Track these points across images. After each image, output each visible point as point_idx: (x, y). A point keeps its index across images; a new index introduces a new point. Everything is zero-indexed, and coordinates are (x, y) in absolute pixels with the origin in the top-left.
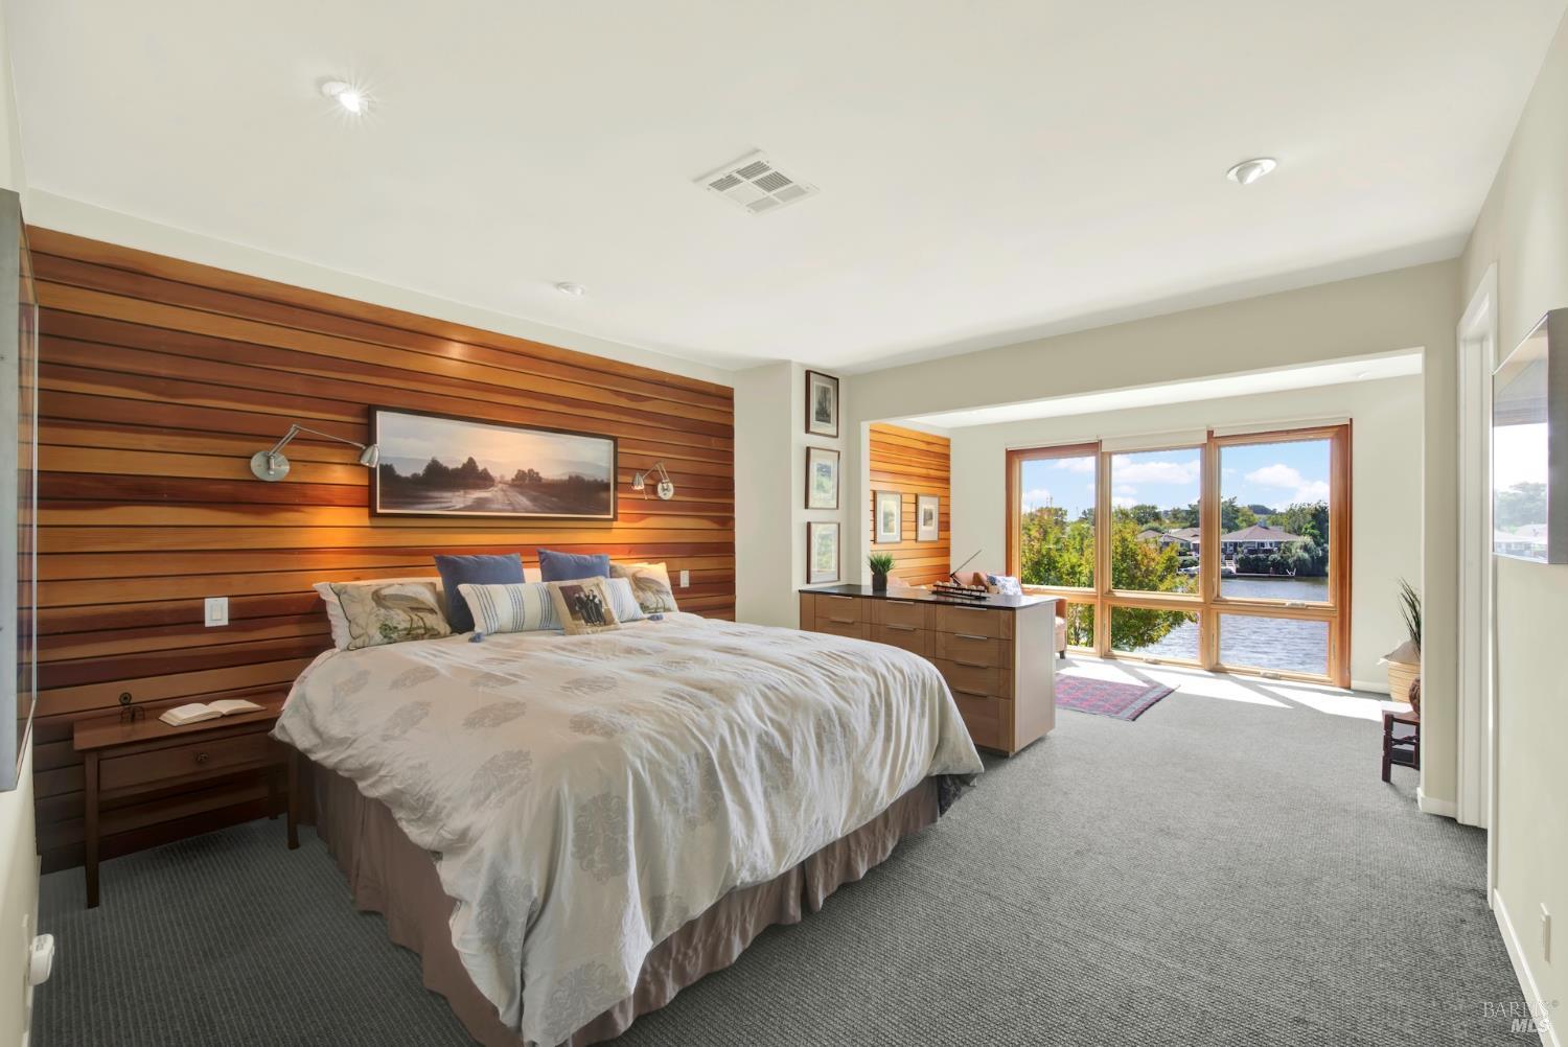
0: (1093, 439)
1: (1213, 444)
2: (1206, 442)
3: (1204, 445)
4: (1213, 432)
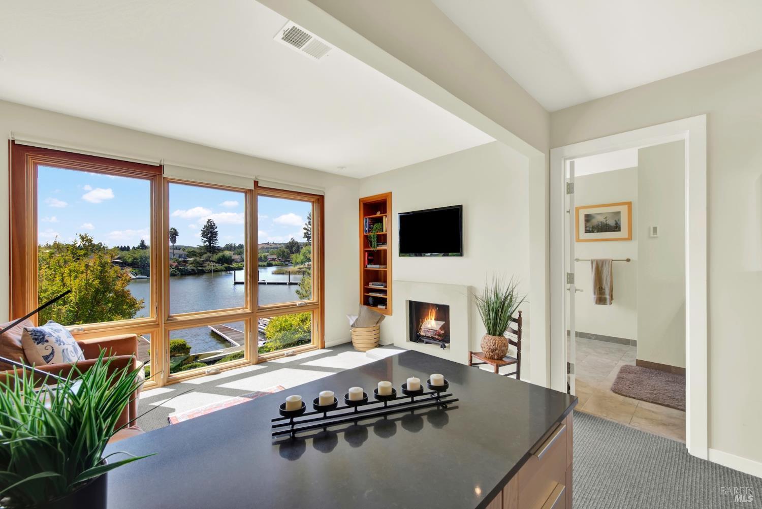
0: (155, 162)
2: (253, 189)
3: (251, 191)
4: (258, 182)
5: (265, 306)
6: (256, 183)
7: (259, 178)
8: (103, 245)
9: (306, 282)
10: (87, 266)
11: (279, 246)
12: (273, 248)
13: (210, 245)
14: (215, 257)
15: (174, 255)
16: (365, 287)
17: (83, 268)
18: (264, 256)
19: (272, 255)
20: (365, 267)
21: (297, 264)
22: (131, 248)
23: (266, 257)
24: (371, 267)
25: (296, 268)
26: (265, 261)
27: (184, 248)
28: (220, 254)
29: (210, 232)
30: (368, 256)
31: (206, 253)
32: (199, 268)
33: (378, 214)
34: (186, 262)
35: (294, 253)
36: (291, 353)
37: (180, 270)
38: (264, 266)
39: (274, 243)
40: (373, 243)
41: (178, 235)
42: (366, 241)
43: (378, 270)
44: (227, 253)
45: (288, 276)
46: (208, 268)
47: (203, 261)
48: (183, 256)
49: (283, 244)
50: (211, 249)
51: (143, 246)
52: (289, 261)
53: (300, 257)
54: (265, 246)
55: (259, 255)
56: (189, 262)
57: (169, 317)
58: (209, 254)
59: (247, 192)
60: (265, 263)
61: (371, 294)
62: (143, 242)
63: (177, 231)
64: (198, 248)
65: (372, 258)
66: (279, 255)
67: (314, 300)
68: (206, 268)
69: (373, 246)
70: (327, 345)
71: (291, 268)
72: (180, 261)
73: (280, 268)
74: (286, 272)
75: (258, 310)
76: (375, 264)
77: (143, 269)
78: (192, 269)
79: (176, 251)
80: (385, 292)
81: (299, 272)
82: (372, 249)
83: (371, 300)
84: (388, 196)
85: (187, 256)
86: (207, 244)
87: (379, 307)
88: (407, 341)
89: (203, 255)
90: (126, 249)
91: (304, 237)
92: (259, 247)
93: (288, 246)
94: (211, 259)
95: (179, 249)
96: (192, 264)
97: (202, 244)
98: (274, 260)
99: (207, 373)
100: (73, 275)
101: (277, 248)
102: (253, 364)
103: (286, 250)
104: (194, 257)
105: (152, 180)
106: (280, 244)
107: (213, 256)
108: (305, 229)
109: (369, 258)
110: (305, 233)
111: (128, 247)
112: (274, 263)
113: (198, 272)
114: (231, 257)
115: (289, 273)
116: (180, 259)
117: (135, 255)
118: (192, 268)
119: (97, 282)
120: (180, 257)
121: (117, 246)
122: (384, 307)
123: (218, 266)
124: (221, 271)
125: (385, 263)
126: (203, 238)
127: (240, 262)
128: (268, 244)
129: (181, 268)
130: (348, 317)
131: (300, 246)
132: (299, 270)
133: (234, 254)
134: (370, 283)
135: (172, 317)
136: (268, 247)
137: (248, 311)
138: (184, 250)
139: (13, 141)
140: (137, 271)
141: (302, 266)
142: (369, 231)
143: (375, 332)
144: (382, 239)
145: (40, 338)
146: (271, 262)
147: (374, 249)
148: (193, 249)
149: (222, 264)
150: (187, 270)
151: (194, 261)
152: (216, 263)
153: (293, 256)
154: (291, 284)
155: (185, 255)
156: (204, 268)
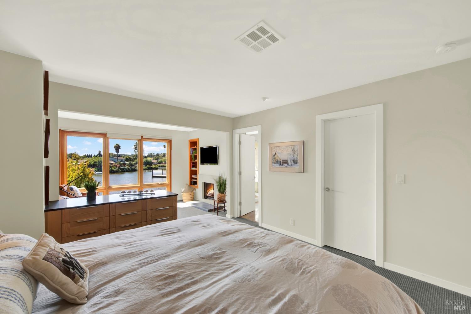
0: (104, 132)
1: (142, 139)
3: (140, 140)
5: (146, 184)
6: (142, 137)
7: (143, 135)
8: (77, 154)
10: (78, 168)
15: (118, 160)
16: (191, 177)
17: (77, 169)
20: (191, 168)
22: (93, 155)
24: (193, 169)
27: (124, 156)
28: (145, 159)
31: (137, 159)
32: (133, 168)
33: (195, 147)
34: (125, 164)
37: (121, 169)
40: (193, 159)
41: (120, 148)
42: (191, 158)
43: (195, 170)
44: (149, 159)
47: (135, 163)
48: (123, 160)
51: (100, 155)
56: (127, 164)
57: (109, 186)
61: (193, 180)
62: (100, 152)
63: (120, 145)
64: (132, 156)
65: (194, 165)
67: (167, 182)
72: (121, 164)
77: (100, 168)
79: (119, 158)
80: (196, 179)
82: (193, 161)
83: (192, 182)
84: (197, 140)
85: (125, 161)
86: (137, 153)
87: (195, 185)
88: (203, 198)
89: (135, 160)
95: (121, 156)
96: (128, 165)
97: (134, 154)
100: (73, 171)
104: (130, 161)
105: (103, 138)
109: (193, 165)
111: (91, 155)
114: (151, 161)
116: (121, 163)
117: (96, 160)
118: (128, 168)
119: (82, 174)
120: (121, 161)
121: (85, 155)
124: (146, 170)
125: (196, 167)
126: (135, 150)
127: (157, 164)
129: (122, 168)
133: (153, 160)
134: (192, 175)
137: (139, 185)
139: (61, 130)
140: (96, 169)
142: (192, 154)
143: (191, 195)
144: (196, 157)
145: (72, 189)
148: (129, 157)
149: (146, 165)
150: (125, 169)
151: (130, 164)
155: (124, 160)
156: (135, 168)
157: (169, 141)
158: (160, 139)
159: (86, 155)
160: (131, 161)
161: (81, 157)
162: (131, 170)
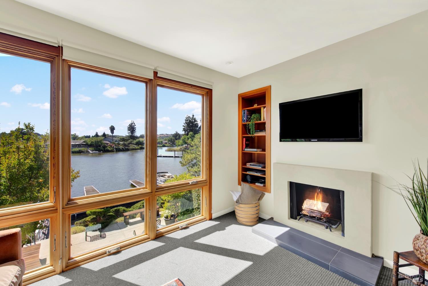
2: (153, 78)
3: (151, 80)
4: (157, 73)
6: (156, 73)
7: (159, 69)
8: (76, 135)
9: (186, 157)
11: (169, 136)
12: (166, 137)
13: (132, 135)
14: (135, 142)
15: (113, 140)
16: (243, 166)
18: (161, 141)
19: (166, 140)
20: (243, 150)
21: (179, 145)
22: (91, 136)
23: (162, 142)
24: (248, 150)
25: (179, 148)
26: (162, 144)
27: (118, 137)
28: (137, 140)
29: (132, 128)
30: (246, 141)
31: (130, 139)
32: (126, 148)
33: (256, 106)
34: (119, 144)
35: (177, 140)
36: (185, 226)
37: (116, 149)
38: (161, 147)
39: (166, 134)
40: (251, 130)
41: (115, 130)
42: (245, 129)
43: (252, 153)
44: (141, 139)
45: (174, 152)
46: (131, 147)
47: (128, 144)
49: (171, 134)
50: (133, 137)
51: (97, 135)
52: (174, 144)
53: (181, 141)
54: (162, 136)
55: (158, 141)
57: (70, 200)
58: (131, 140)
59: (147, 82)
60: (161, 145)
61: (248, 173)
62: (97, 133)
64: (125, 137)
66: (169, 141)
67: (203, 178)
68: (130, 148)
69: (251, 132)
70: (214, 216)
71: (176, 148)
72: (116, 144)
73: (169, 148)
74: (173, 150)
75: (157, 189)
76: (250, 148)
77: (97, 148)
78: (122, 148)
79: (114, 138)
80: (264, 172)
81: (180, 150)
82: (250, 135)
83: (249, 178)
84: (267, 89)
85: (120, 141)
86: (130, 134)
87: (257, 184)
89: (128, 140)
90: (89, 137)
91: (183, 131)
92: (158, 136)
93: (174, 136)
94: (132, 143)
95: (116, 137)
96: (121, 145)
97: (128, 135)
98: (166, 143)
99: (108, 253)
101: (168, 137)
102: (152, 240)
103: (173, 138)
106: (170, 135)
107: (133, 141)
108: (183, 126)
109: (247, 143)
110: (183, 128)
111: (90, 136)
112: (166, 145)
113: (125, 150)
114: (143, 142)
115: (175, 151)
117: (93, 140)
120: (116, 142)
122: (262, 185)
123: (136, 147)
124: (138, 149)
126: (128, 131)
128: (163, 134)
129: (117, 147)
130: (232, 193)
131: (181, 136)
132: (180, 149)
134: (247, 164)
135: (73, 200)
136: (163, 136)
137: (148, 190)
138: (118, 138)
140: (93, 149)
141: (182, 147)
142: (247, 121)
144: (261, 127)
146: (165, 144)
147: (252, 135)
148: (123, 137)
149: (138, 145)
150: (119, 148)
151: (123, 144)
152: (135, 145)
153: (177, 141)
154: (175, 157)
155: (118, 140)
156: (129, 148)
157: (207, 93)
158: (192, 86)
159: (84, 136)
160: (125, 141)
161: (80, 137)
162: (124, 149)
